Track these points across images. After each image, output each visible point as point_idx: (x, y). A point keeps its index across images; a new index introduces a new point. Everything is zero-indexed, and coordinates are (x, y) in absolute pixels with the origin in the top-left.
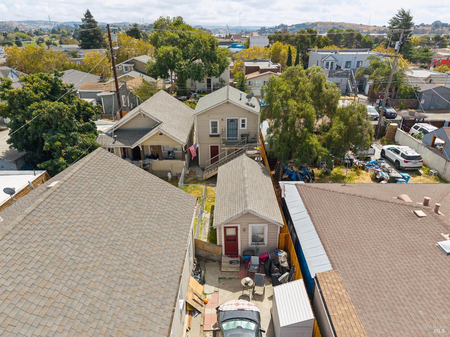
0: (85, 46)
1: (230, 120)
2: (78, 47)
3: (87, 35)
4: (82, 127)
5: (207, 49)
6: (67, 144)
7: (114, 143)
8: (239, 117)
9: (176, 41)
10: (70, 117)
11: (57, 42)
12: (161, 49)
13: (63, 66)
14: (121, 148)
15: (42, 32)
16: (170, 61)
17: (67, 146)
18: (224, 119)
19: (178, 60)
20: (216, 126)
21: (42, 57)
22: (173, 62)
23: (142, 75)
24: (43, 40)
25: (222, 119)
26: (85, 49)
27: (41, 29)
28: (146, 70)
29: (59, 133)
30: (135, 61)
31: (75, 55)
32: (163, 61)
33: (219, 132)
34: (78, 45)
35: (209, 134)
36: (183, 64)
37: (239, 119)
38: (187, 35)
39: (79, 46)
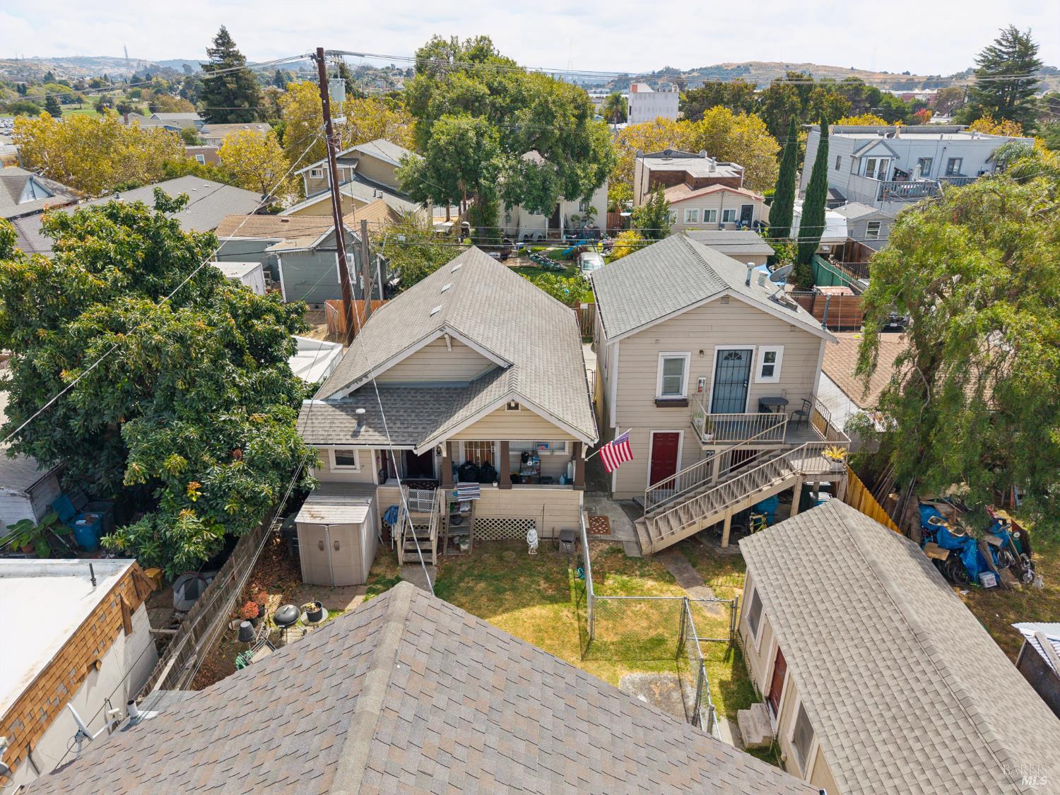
0: (215, 117)
1: (726, 354)
2: (198, 118)
3: (220, 89)
4: (252, 385)
5: (567, 124)
6: (206, 458)
7: (355, 434)
8: (758, 345)
9: (479, 102)
10: (217, 358)
11: (144, 106)
12: (441, 123)
13: (165, 165)
14: (376, 451)
15: (108, 84)
16: (468, 158)
17: (206, 466)
18: (705, 352)
19: (489, 155)
20: (680, 371)
21: (111, 144)
22: (475, 160)
23: (379, 192)
24: (110, 101)
25: (701, 352)
26: (216, 123)
27: (105, 75)
28: (397, 181)
29: (181, 419)
30: (359, 157)
31: (192, 139)
32: (447, 158)
33: (685, 393)
34: (199, 114)
35: (652, 398)
36: (504, 166)
37: (757, 349)
38: (511, 86)
39: (201, 116)
